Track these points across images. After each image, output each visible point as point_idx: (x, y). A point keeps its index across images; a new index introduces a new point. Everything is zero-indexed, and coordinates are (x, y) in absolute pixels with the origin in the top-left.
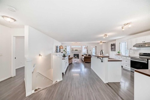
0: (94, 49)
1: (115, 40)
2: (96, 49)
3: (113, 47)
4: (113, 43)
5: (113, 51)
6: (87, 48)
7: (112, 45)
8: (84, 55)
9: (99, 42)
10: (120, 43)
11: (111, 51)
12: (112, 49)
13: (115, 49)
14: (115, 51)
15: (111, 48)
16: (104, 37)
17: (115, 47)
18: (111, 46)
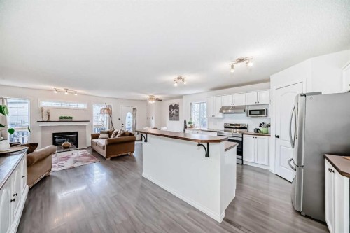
0: (130, 114)
1: (181, 97)
2: (134, 115)
3: (174, 111)
4: (173, 102)
5: (175, 120)
6: (109, 111)
7: (171, 107)
8: (102, 133)
9: (147, 96)
10: (191, 104)
11: (170, 120)
12: (171, 115)
13: (178, 116)
14: (178, 120)
15: (170, 113)
16: (176, 85)
17: (178, 112)
18: (170, 110)
